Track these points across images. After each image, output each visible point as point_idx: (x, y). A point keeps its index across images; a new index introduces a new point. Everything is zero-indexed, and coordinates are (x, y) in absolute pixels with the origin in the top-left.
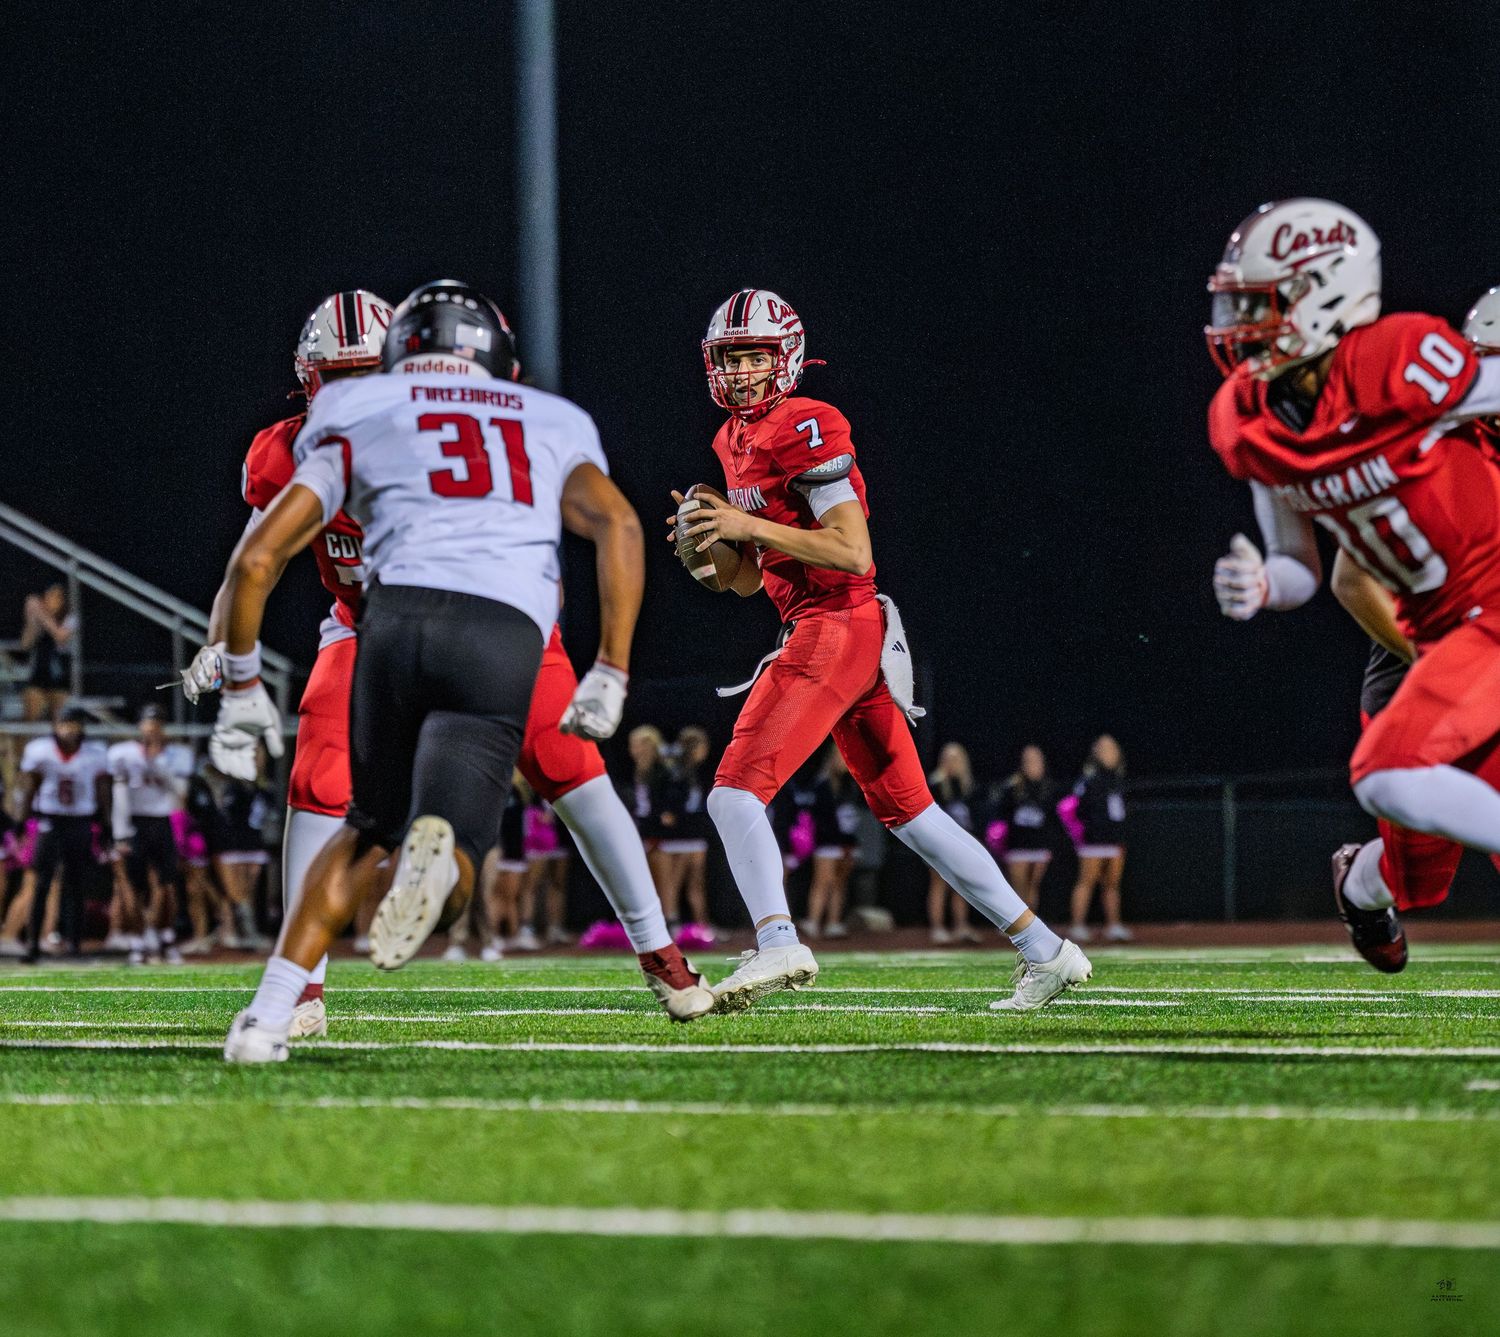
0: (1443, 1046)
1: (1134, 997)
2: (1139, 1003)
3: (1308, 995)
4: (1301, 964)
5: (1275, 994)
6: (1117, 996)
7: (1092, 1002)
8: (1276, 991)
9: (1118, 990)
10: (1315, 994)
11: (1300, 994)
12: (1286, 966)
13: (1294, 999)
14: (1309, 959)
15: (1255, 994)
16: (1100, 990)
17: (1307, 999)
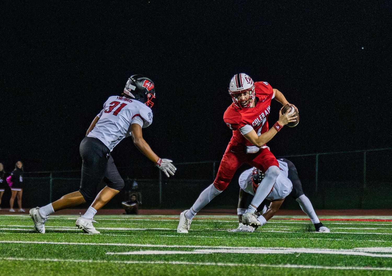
0: (101, 243)
1: (23, 228)
2: (24, 230)
3: (68, 228)
4: (67, 220)
5: (60, 228)
6: (19, 227)
7: (13, 229)
8: (60, 227)
9: (19, 226)
10: (70, 228)
11: (66, 228)
12: (63, 220)
13: (64, 229)
14: (69, 219)
15: (54, 228)
16: (15, 226)
17: (67, 229)
